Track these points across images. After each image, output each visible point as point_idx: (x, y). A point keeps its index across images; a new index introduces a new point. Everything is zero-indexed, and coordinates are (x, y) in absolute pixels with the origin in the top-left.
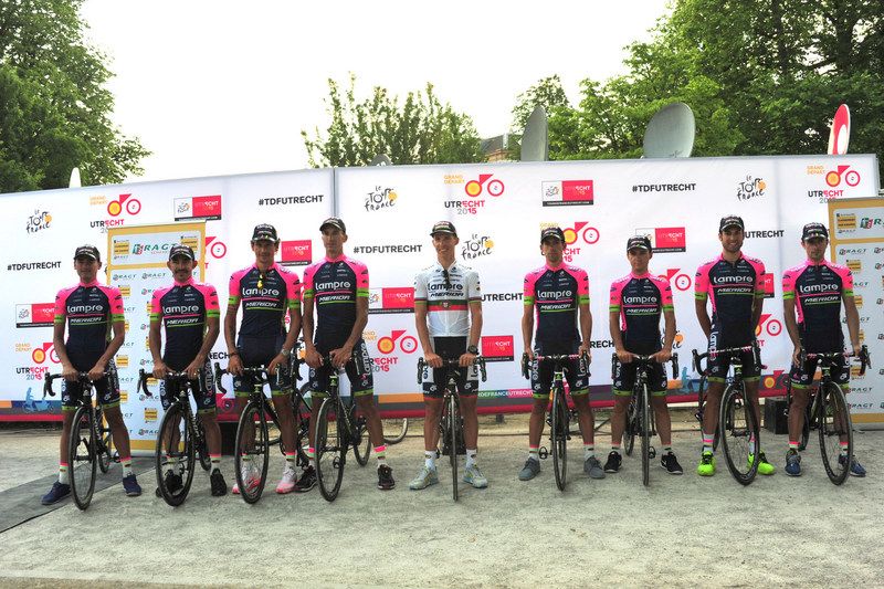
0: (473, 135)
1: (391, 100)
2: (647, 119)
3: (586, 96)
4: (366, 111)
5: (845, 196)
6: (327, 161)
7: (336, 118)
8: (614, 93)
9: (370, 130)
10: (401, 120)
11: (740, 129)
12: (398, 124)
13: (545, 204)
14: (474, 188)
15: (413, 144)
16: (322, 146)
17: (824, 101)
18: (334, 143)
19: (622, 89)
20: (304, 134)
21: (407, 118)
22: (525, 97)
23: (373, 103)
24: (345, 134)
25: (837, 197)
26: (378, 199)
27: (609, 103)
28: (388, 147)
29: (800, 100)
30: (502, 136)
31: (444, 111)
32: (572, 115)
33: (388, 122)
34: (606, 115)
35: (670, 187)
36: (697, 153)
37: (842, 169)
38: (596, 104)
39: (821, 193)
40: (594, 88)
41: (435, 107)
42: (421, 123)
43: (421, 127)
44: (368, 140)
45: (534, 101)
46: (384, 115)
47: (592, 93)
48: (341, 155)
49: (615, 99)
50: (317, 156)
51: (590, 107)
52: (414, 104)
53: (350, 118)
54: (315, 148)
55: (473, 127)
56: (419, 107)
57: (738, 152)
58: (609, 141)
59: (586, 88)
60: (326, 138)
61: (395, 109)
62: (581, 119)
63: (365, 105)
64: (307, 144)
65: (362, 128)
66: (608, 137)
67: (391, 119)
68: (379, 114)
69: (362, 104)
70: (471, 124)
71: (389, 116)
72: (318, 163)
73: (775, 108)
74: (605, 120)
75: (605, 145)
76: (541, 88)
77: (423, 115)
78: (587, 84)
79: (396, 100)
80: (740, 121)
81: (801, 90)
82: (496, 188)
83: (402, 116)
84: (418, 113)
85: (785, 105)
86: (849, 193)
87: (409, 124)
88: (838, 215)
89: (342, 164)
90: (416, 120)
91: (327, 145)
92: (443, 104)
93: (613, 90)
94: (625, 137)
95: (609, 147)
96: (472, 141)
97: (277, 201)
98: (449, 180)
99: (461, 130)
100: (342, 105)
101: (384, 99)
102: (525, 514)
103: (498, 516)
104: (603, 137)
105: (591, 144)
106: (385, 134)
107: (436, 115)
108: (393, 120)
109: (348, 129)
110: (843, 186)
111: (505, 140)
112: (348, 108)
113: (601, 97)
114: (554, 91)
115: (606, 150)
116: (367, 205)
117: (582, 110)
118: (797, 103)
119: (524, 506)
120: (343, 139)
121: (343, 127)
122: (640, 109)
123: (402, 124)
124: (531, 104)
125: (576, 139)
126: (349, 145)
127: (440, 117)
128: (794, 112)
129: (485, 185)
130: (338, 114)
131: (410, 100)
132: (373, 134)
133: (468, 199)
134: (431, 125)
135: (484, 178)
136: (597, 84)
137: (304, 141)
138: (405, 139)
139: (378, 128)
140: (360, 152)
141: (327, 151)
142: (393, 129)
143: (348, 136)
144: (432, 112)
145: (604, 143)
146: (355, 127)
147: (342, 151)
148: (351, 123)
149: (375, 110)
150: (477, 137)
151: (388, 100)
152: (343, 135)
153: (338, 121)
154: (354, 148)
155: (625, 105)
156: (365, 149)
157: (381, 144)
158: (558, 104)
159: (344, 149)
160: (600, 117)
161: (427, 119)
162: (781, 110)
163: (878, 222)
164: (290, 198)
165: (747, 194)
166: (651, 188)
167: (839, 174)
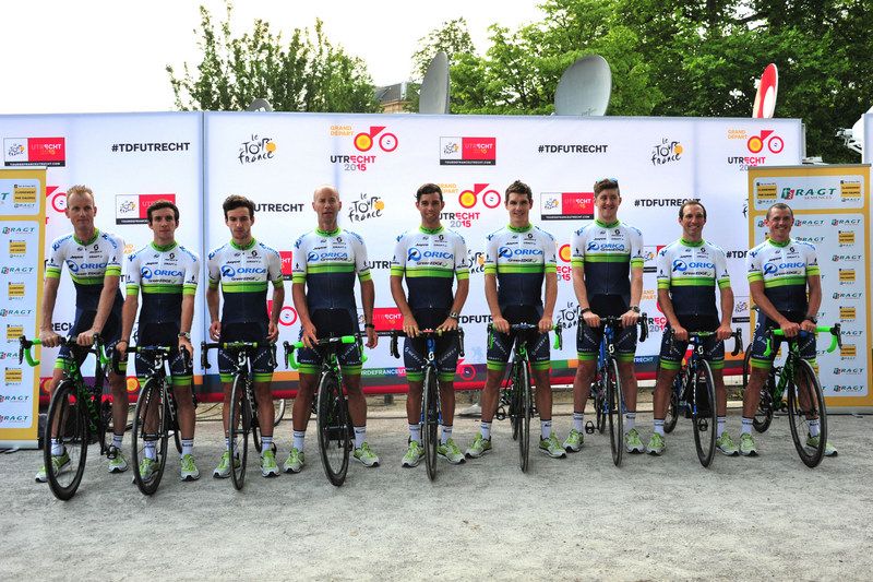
0: (367, 82)
1: (274, 37)
2: (560, 72)
3: (494, 43)
4: (244, 47)
5: (767, 163)
6: (197, 104)
7: (208, 54)
8: (524, 41)
9: (248, 70)
10: (285, 60)
11: (660, 88)
12: (281, 65)
13: (443, 162)
14: (364, 142)
15: (298, 89)
16: (192, 87)
17: (751, 59)
18: (205, 83)
19: (535, 38)
20: (169, 70)
21: (294, 59)
22: (427, 41)
23: (253, 39)
24: (219, 73)
25: (759, 165)
26: (254, 149)
27: (519, 53)
28: (270, 92)
29: (725, 57)
30: (400, 85)
31: (334, 53)
32: (477, 65)
33: (269, 62)
34: (515, 66)
35: (579, 148)
36: (612, 112)
37: (765, 134)
38: (505, 54)
39: (741, 160)
40: (503, 35)
41: (325, 48)
42: (308, 65)
43: (308, 70)
44: (246, 82)
45: (437, 46)
46: (265, 53)
47: (500, 40)
48: (212, 97)
49: (526, 48)
50: (186, 97)
51: (498, 56)
52: (300, 42)
53: (225, 55)
54: (182, 87)
55: (368, 73)
56: (306, 46)
57: (657, 112)
58: (517, 95)
59: (494, 34)
60: (197, 76)
61: (278, 47)
62: (488, 69)
63: (243, 40)
64: (173, 82)
65: (238, 67)
66: (517, 90)
67: (274, 58)
68: (260, 51)
69: (239, 39)
70: (365, 69)
71: (271, 55)
72: (186, 105)
73: (698, 66)
74: (515, 71)
75: (513, 100)
76: (445, 32)
77: (310, 57)
78: (495, 30)
79: (279, 37)
80: (661, 77)
81: (728, 46)
82: (388, 142)
83: (286, 55)
84: (305, 53)
85: (710, 62)
86: (772, 160)
87: (294, 65)
88: (758, 184)
89: (215, 107)
90: (303, 61)
91: (197, 85)
92: (333, 44)
93: (525, 37)
94: (536, 91)
95: (517, 102)
96: (365, 89)
97: (135, 147)
98: (336, 131)
99: (354, 75)
100: (216, 39)
101: (266, 35)
102: (413, 505)
103: (384, 507)
104: (511, 90)
105: (498, 97)
106: (266, 76)
107: (325, 56)
108: (276, 59)
109: (223, 68)
110: (765, 152)
111: (404, 89)
112: (223, 42)
113: (511, 45)
114: (460, 36)
115: (513, 105)
116: (241, 157)
117: (489, 59)
118: (722, 61)
119: (413, 496)
120: (216, 79)
121: (217, 64)
122: (552, 61)
123: (286, 64)
124: (433, 49)
125: (481, 91)
126: (223, 86)
127: (330, 60)
128: (720, 71)
129: (376, 139)
130: (210, 49)
131: (296, 38)
132: (252, 75)
133: (358, 153)
134: (319, 68)
135: (375, 130)
136: (507, 30)
137: (170, 79)
138: (290, 83)
139: (258, 68)
140: (237, 95)
141: (197, 91)
142: (276, 70)
143: (223, 76)
144: (321, 52)
145: (512, 97)
146: (231, 65)
147: (215, 92)
148: (226, 61)
149: (255, 46)
150: (371, 84)
151: (270, 36)
152: (216, 75)
153: (210, 57)
154: (229, 90)
155: (536, 55)
156: (242, 92)
157: (261, 87)
158: (463, 51)
159: (217, 91)
160: (509, 68)
161: (315, 60)
162: (705, 68)
163: (800, 192)
164: (150, 145)
165: (662, 158)
166: (559, 149)
167: (762, 139)
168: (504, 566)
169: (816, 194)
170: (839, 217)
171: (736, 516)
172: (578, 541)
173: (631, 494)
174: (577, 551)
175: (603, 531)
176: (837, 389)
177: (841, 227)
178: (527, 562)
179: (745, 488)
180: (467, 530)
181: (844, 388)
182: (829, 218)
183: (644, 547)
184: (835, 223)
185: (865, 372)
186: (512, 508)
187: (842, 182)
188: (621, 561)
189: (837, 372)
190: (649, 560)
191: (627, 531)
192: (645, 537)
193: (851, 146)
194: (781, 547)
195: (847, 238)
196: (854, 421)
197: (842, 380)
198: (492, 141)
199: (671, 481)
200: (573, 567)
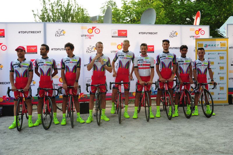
0: (88, 15)
1: (63, 2)
2: (141, 13)
3: (123, 5)
4: (54, 5)
5: (200, 38)
6: (41, 21)
7: (44, 7)
8: (131, 4)
9: (55, 11)
10: (65, 9)
11: (168, 17)
12: (65, 10)
13: (113, 37)
14: (90, 31)
15: (69, 17)
16: (39, 16)
17: (192, 10)
18: (43, 15)
19: (134, 4)
20: (33, 11)
21: (68, 9)
22: (104, 4)
23: (56, 3)
24: (47, 13)
25: (198, 38)
26: (59, 33)
27: (130, 8)
28: (61, 18)
29: (186, 9)
30: (97, 16)
31: (79, 7)
32: (119, 11)
33: (61, 9)
34: (129, 11)
35: (150, 33)
36: (156, 23)
38: (126, 8)
39: (193, 37)
40: (126, 2)
41: (77, 6)
42: (72, 10)
43: (72, 12)
44: (55, 15)
45: (107, 6)
46: (60, 7)
47: (125, 4)
48: (46, 19)
49: (132, 6)
50: (38, 19)
51: (124, 9)
52: (70, 4)
53: (49, 7)
54: (37, 16)
55: (88, 13)
56: (72, 5)
57: (168, 23)
58: (129, 19)
59: (123, 2)
60: (41, 13)
61: (64, 6)
62: (121, 12)
63: (54, 3)
64: (34, 15)
65: (52, 11)
66: (129, 18)
67: (62, 8)
68: (59, 6)
70: (87, 12)
71: (61, 7)
72: (38, 21)
73: (178, 12)
74: (129, 13)
75: (128, 21)
76: (109, 2)
77: (73, 8)
79: (64, 2)
80: (168, 15)
81: (186, 6)
82: (97, 31)
83: (66, 8)
84: (71, 7)
85: (181, 11)
86: (201, 37)
87: (68, 10)
88: (198, 43)
89: (46, 21)
90: (71, 9)
91: (41, 15)
92: (79, 5)
93: (131, 3)
94: (134, 18)
95: (129, 21)
96: (87, 17)
97: (25, 32)
98: (82, 28)
99: (84, 13)
100: (46, 3)
101: (60, 2)
102: (106, 132)
103: (98, 133)
104: (128, 18)
105: (124, 20)
106: (59, 13)
108: (63, 9)
109: (48, 11)
111: (98, 17)
112: (48, 4)
113: (128, 5)
114: (113, 3)
116: (56, 35)
117: (122, 9)
118: (185, 10)
119: (106, 129)
120: (46, 14)
121: (46, 10)
122: (139, 9)
123: (66, 10)
124: (106, 6)
125: (120, 18)
126: (48, 16)
127: (78, 9)
128: (184, 13)
129: (94, 30)
130: (44, 5)
131: (69, 3)
132: (56, 13)
133: (89, 34)
134: (75, 11)
136: (127, 1)
137: (33, 14)
138: (67, 15)
139: (58, 11)
140: (52, 18)
141: (41, 17)
142: (63, 12)
143: (48, 13)
144: (76, 7)
145: (128, 20)
146: (50, 10)
147: (46, 18)
148: (49, 9)
149: (57, 5)
150: (89, 16)
151: (61, 2)
152: (46, 13)
153: (44, 8)
154: (50, 17)
155: (135, 8)
156: (54, 17)
157: (59, 16)
158: (114, 7)
159: (47, 17)
160: (127, 12)
161: (74, 9)
162: (180, 12)
163: (209, 45)
164: (30, 32)
165: (172, 36)
166: (144, 33)
167: (199, 31)
168: (133, 149)
169: (214, 46)
170: (220, 52)
171: (195, 133)
172: (153, 141)
173: (166, 128)
174: (153, 144)
175: (160, 138)
176: (219, 98)
177: (220, 55)
178: (139, 147)
179: (196, 126)
180: (122, 139)
181: (220, 98)
182: (217, 52)
183: (171, 143)
184: (219, 54)
185: (226, 94)
186: (134, 132)
187: (221, 43)
188: (165, 146)
189: (219, 94)
190: (173, 146)
191: (166, 138)
192: (171, 140)
193: (219, 33)
194: (208, 142)
195: (222, 58)
196: (223, 107)
197: (220, 96)
198: (126, 31)
199: (176, 124)
200: (152, 149)
